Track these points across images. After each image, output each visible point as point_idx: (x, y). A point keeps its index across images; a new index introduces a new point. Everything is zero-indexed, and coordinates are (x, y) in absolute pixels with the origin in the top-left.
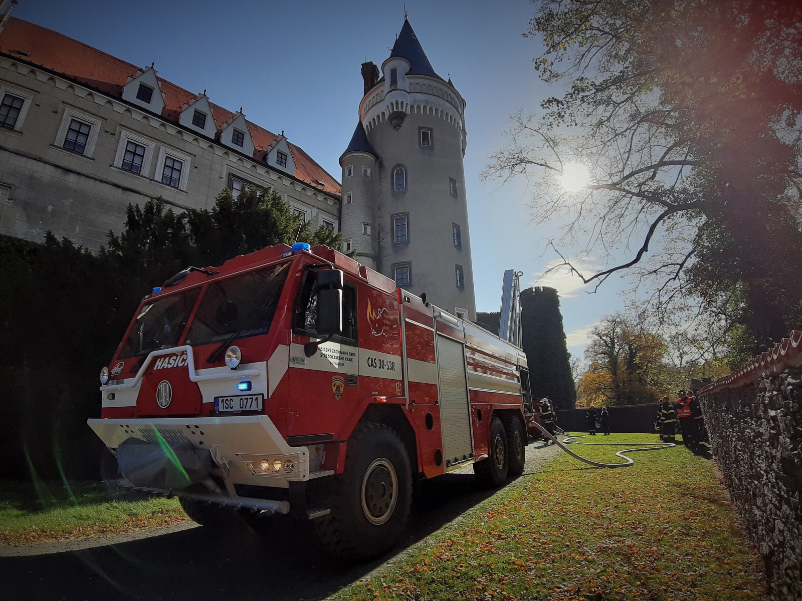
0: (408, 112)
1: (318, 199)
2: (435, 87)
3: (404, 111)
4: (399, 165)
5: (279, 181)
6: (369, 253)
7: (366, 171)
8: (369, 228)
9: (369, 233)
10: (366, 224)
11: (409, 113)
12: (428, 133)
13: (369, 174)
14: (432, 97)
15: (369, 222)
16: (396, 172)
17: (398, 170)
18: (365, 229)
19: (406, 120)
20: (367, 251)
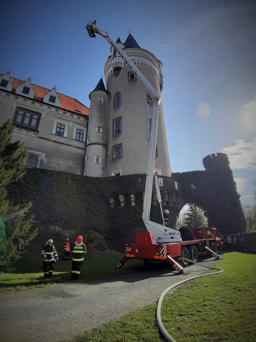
0: (123, 66)
1: (74, 117)
2: (138, 53)
3: (120, 66)
4: (118, 93)
5: (49, 109)
6: (100, 142)
7: (101, 100)
8: (101, 129)
9: (101, 132)
10: (99, 127)
13: (102, 101)
14: (136, 57)
15: (101, 126)
16: (116, 97)
17: (118, 96)
18: (99, 130)
19: (122, 70)
20: (99, 141)
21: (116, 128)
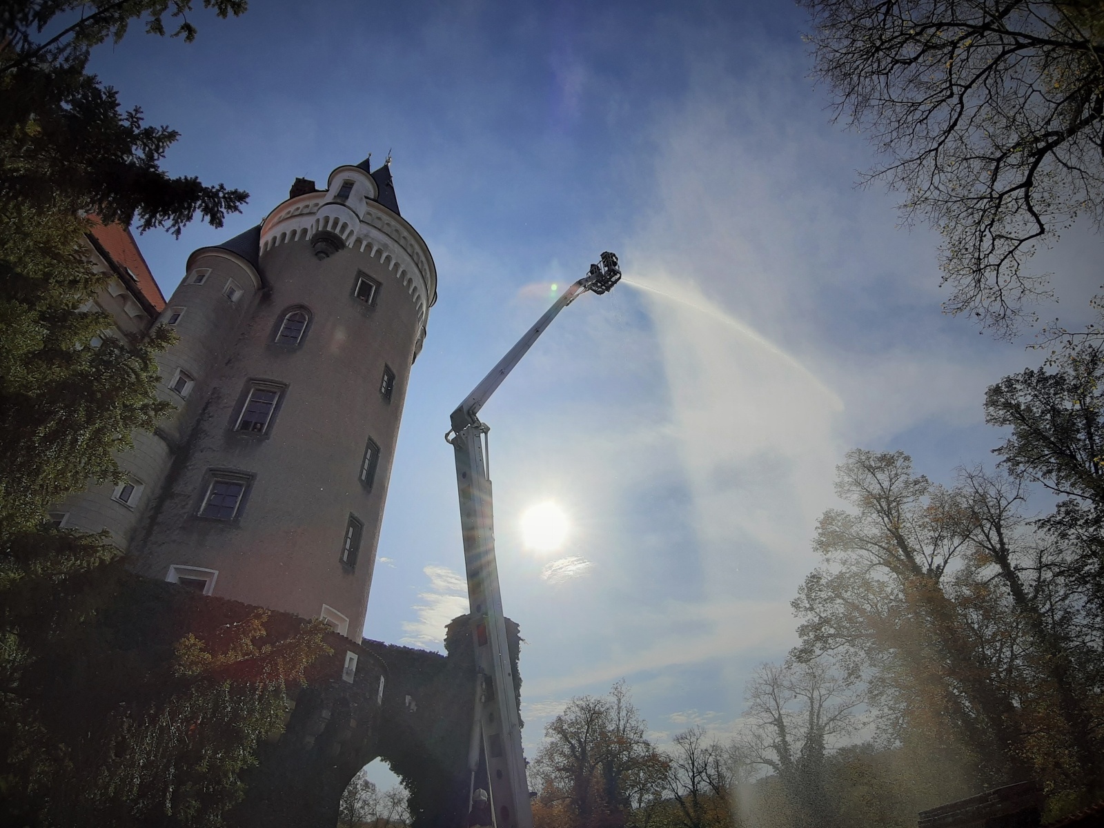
0: (350, 243)
1: (108, 288)
2: (404, 237)
3: (344, 237)
4: (301, 307)
7: (232, 292)
8: (189, 384)
9: (185, 393)
10: (186, 375)
11: (351, 246)
12: (371, 287)
13: (235, 298)
14: (396, 245)
15: (195, 375)
16: (291, 317)
17: (297, 314)
18: (181, 383)
19: (342, 253)
21: (249, 411)
